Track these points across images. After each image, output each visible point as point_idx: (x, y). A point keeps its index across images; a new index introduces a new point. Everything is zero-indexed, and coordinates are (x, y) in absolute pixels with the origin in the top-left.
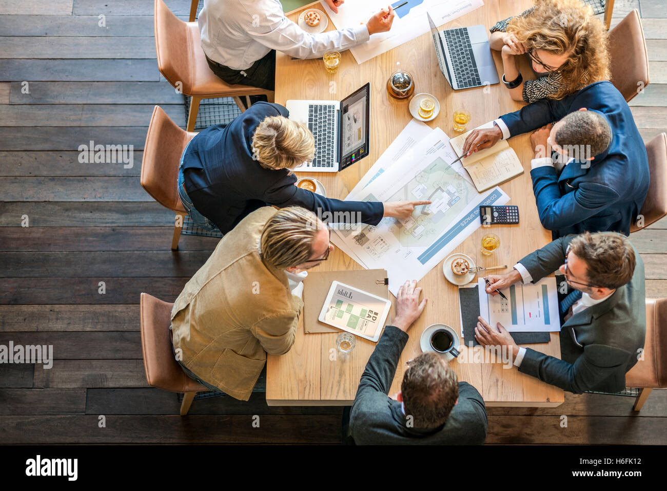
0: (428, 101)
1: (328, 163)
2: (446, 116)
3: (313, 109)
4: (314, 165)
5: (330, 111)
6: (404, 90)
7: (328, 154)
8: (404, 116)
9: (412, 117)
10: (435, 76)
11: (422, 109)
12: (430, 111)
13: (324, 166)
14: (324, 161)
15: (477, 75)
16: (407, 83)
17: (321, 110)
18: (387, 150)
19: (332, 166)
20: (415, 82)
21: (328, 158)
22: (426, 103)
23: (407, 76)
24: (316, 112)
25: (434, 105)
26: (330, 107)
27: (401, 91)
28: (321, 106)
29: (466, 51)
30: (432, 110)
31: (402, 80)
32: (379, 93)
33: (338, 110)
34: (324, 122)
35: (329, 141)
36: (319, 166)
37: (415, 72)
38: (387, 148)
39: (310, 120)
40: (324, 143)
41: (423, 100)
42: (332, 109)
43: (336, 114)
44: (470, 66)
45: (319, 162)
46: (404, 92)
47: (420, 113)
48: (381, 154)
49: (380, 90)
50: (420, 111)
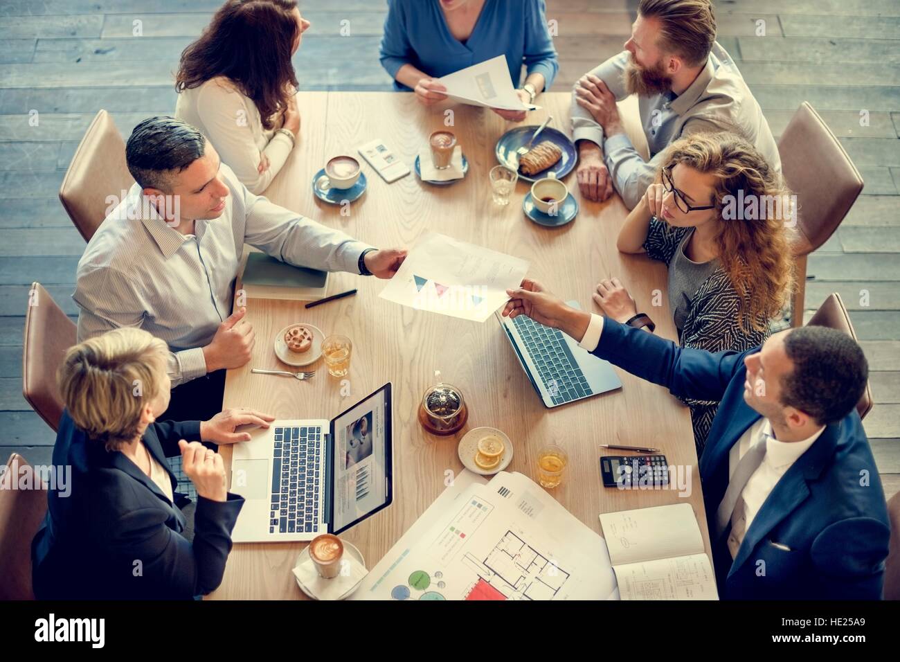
0: (493, 440)
1: (309, 525)
2: (525, 464)
3: (283, 434)
4: (283, 530)
5: (312, 437)
6: (448, 417)
7: (309, 509)
8: (450, 463)
9: (463, 467)
10: (505, 396)
11: (481, 454)
12: (496, 457)
13: (300, 529)
14: (301, 521)
15: (583, 380)
16: (453, 404)
17: (295, 436)
18: (418, 521)
19: (316, 531)
20: (468, 404)
21: (309, 517)
22: (489, 444)
23: (454, 394)
24: (287, 439)
25: (502, 448)
26: (312, 430)
27: (443, 418)
28: (296, 430)
29: (555, 343)
30: (499, 455)
31: (443, 399)
32: (405, 426)
33: (326, 435)
34: (301, 455)
35: (310, 487)
36: (292, 531)
37: (469, 390)
38: (418, 517)
39: (277, 453)
40: (302, 491)
41: (485, 439)
42: (316, 434)
43: (322, 441)
44: (568, 367)
45: (292, 524)
46: (447, 420)
47: (476, 459)
48: (408, 529)
49: (406, 421)
50: (477, 457)
